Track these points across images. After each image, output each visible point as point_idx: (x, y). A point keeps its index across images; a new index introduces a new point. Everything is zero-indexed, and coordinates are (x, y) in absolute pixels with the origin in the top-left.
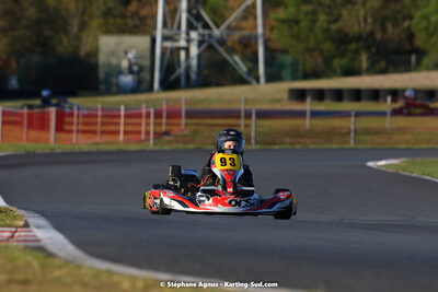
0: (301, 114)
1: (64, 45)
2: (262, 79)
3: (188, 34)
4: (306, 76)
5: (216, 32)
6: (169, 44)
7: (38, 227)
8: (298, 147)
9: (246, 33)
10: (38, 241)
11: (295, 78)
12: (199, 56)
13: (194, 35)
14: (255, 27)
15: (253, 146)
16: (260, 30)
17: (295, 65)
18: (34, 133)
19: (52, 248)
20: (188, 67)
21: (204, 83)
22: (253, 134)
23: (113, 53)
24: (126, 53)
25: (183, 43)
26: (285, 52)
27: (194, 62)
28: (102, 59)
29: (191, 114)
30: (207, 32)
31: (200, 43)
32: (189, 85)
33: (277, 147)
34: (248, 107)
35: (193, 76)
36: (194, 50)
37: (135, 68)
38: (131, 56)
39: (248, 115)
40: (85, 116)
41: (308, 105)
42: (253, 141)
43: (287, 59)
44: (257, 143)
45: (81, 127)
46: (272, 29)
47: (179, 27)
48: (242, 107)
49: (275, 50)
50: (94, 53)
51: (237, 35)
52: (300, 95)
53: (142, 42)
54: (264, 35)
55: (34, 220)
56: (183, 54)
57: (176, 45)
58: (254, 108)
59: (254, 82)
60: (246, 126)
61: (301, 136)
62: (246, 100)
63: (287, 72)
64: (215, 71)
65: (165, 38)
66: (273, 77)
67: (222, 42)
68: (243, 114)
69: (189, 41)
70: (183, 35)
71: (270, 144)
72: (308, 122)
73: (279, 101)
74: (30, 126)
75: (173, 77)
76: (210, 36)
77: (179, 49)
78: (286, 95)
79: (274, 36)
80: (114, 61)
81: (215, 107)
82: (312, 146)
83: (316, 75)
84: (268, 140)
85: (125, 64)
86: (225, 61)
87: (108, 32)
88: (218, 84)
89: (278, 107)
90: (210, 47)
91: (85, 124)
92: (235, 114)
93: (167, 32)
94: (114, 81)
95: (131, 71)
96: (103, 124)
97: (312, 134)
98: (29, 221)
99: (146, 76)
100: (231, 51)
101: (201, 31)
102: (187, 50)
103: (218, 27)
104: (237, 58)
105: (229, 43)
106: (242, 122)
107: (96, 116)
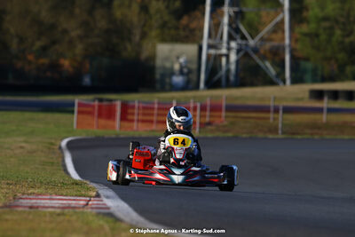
0: (320, 110)
1: (128, 50)
2: (288, 82)
3: (228, 43)
4: (324, 80)
5: (252, 43)
6: (213, 52)
7: (108, 197)
8: (316, 137)
9: (275, 43)
10: (108, 208)
11: (314, 81)
12: (237, 62)
13: (233, 44)
14: (283, 39)
15: (280, 136)
16: (287, 41)
17: (314, 71)
18: (103, 122)
19: (119, 215)
20: (228, 71)
21: (241, 83)
22: (280, 125)
23: (167, 59)
24: (178, 58)
25: (224, 51)
26: (307, 59)
27: (233, 67)
28: (159, 63)
29: (230, 108)
30: (244, 42)
31: (238, 51)
32: (229, 85)
33: (299, 137)
34: (277, 104)
35: (232, 78)
36: (233, 57)
37: (185, 70)
38: (182, 60)
39: (276, 110)
40: (144, 108)
41: (325, 103)
42: (280, 132)
43: (309, 65)
44: (283, 133)
45: (140, 117)
46: (297, 41)
47: (221, 38)
48: (272, 104)
49: (299, 59)
50: (153, 57)
51: (268, 45)
52: (318, 95)
53: (191, 49)
54: (290, 45)
55: (104, 191)
56: (224, 60)
57: (219, 52)
58: (282, 104)
59: (281, 84)
60: (274, 119)
61: (319, 128)
62: (275, 98)
63: (308, 76)
64: (250, 74)
65: (210, 47)
66: (296, 80)
67: (256, 50)
68: (272, 109)
69: (229, 49)
70: (225, 45)
71: (294, 134)
72: (324, 117)
73: (302, 99)
74: (100, 115)
75: (216, 78)
76: (247, 45)
77: (221, 55)
78: (307, 95)
79: (298, 46)
80: (168, 65)
81: (249, 103)
82: (328, 137)
83: (332, 79)
84: (292, 131)
85: (177, 67)
86: (258, 67)
87: (164, 40)
88: (252, 85)
89: (301, 104)
90: (247, 55)
91: (144, 114)
92: (265, 109)
93: (211, 42)
94: (167, 80)
95: (181, 73)
96: (158, 115)
97: (328, 126)
98: (100, 192)
99: (193, 77)
100: (264, 58)
101: (239, 41)
102: (227, 56)
103: (253, 38)
104: (268, 64)
105: (262, 51)
106: (271, 115)
107: (153, 109)
